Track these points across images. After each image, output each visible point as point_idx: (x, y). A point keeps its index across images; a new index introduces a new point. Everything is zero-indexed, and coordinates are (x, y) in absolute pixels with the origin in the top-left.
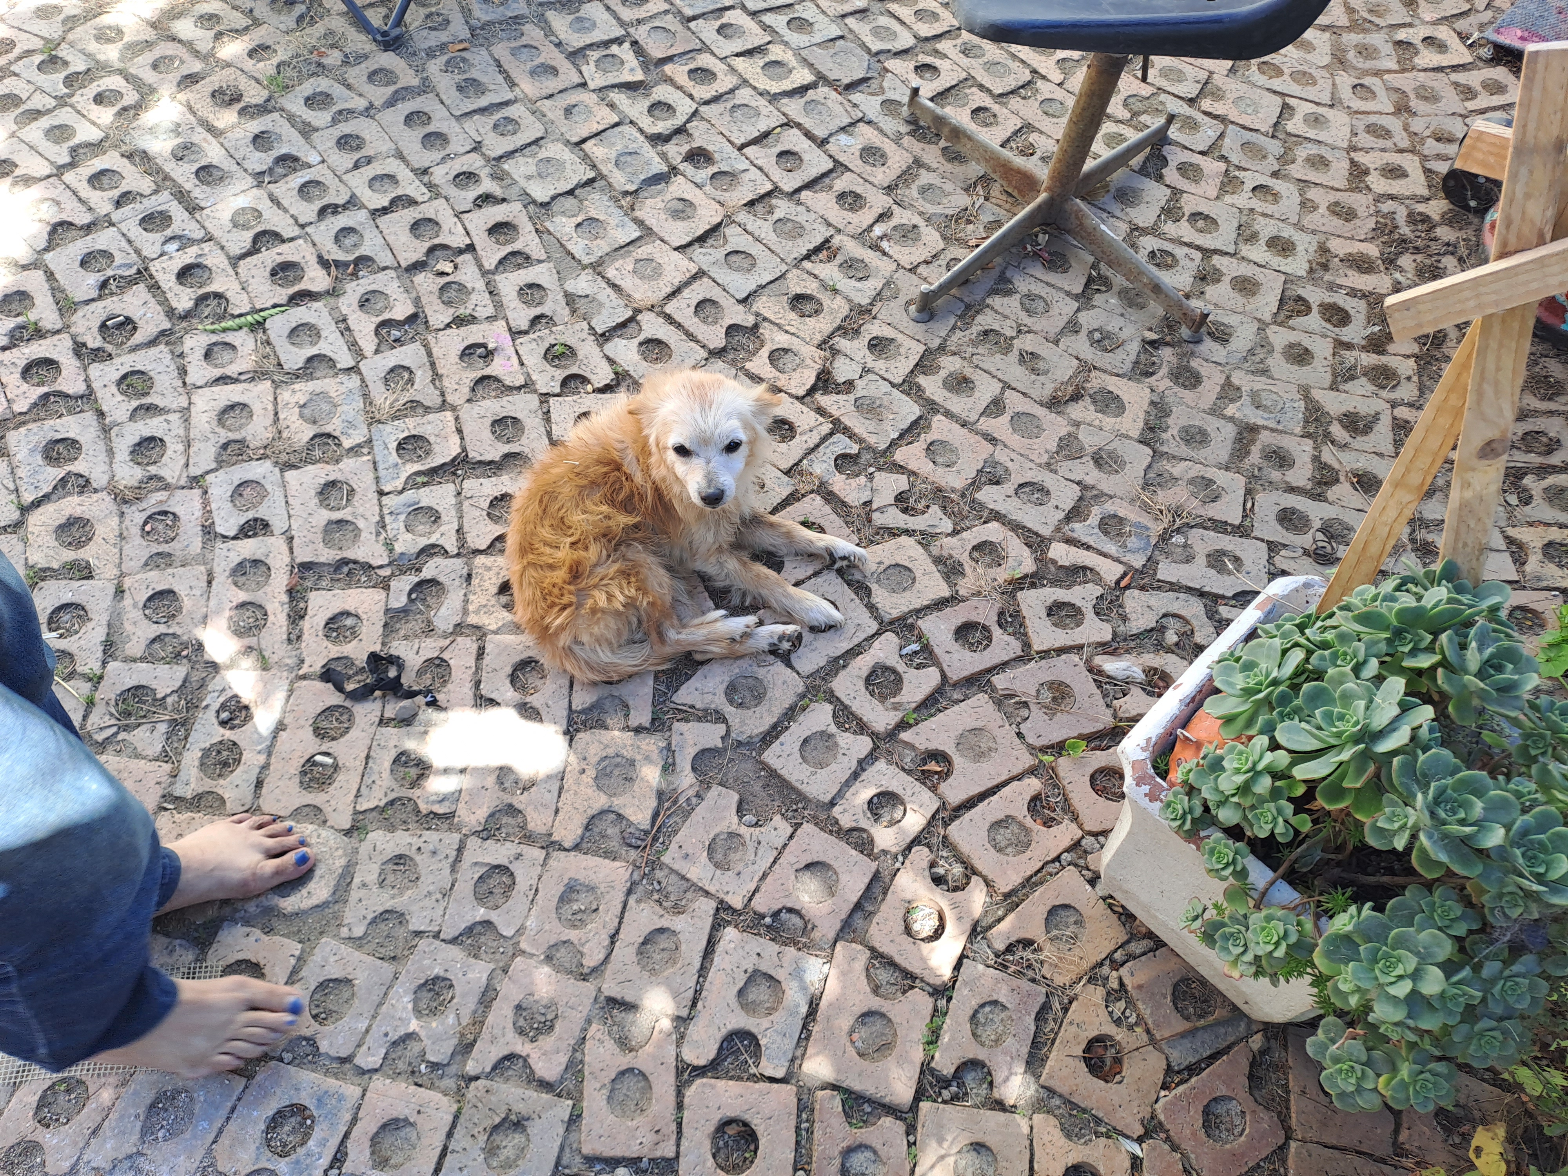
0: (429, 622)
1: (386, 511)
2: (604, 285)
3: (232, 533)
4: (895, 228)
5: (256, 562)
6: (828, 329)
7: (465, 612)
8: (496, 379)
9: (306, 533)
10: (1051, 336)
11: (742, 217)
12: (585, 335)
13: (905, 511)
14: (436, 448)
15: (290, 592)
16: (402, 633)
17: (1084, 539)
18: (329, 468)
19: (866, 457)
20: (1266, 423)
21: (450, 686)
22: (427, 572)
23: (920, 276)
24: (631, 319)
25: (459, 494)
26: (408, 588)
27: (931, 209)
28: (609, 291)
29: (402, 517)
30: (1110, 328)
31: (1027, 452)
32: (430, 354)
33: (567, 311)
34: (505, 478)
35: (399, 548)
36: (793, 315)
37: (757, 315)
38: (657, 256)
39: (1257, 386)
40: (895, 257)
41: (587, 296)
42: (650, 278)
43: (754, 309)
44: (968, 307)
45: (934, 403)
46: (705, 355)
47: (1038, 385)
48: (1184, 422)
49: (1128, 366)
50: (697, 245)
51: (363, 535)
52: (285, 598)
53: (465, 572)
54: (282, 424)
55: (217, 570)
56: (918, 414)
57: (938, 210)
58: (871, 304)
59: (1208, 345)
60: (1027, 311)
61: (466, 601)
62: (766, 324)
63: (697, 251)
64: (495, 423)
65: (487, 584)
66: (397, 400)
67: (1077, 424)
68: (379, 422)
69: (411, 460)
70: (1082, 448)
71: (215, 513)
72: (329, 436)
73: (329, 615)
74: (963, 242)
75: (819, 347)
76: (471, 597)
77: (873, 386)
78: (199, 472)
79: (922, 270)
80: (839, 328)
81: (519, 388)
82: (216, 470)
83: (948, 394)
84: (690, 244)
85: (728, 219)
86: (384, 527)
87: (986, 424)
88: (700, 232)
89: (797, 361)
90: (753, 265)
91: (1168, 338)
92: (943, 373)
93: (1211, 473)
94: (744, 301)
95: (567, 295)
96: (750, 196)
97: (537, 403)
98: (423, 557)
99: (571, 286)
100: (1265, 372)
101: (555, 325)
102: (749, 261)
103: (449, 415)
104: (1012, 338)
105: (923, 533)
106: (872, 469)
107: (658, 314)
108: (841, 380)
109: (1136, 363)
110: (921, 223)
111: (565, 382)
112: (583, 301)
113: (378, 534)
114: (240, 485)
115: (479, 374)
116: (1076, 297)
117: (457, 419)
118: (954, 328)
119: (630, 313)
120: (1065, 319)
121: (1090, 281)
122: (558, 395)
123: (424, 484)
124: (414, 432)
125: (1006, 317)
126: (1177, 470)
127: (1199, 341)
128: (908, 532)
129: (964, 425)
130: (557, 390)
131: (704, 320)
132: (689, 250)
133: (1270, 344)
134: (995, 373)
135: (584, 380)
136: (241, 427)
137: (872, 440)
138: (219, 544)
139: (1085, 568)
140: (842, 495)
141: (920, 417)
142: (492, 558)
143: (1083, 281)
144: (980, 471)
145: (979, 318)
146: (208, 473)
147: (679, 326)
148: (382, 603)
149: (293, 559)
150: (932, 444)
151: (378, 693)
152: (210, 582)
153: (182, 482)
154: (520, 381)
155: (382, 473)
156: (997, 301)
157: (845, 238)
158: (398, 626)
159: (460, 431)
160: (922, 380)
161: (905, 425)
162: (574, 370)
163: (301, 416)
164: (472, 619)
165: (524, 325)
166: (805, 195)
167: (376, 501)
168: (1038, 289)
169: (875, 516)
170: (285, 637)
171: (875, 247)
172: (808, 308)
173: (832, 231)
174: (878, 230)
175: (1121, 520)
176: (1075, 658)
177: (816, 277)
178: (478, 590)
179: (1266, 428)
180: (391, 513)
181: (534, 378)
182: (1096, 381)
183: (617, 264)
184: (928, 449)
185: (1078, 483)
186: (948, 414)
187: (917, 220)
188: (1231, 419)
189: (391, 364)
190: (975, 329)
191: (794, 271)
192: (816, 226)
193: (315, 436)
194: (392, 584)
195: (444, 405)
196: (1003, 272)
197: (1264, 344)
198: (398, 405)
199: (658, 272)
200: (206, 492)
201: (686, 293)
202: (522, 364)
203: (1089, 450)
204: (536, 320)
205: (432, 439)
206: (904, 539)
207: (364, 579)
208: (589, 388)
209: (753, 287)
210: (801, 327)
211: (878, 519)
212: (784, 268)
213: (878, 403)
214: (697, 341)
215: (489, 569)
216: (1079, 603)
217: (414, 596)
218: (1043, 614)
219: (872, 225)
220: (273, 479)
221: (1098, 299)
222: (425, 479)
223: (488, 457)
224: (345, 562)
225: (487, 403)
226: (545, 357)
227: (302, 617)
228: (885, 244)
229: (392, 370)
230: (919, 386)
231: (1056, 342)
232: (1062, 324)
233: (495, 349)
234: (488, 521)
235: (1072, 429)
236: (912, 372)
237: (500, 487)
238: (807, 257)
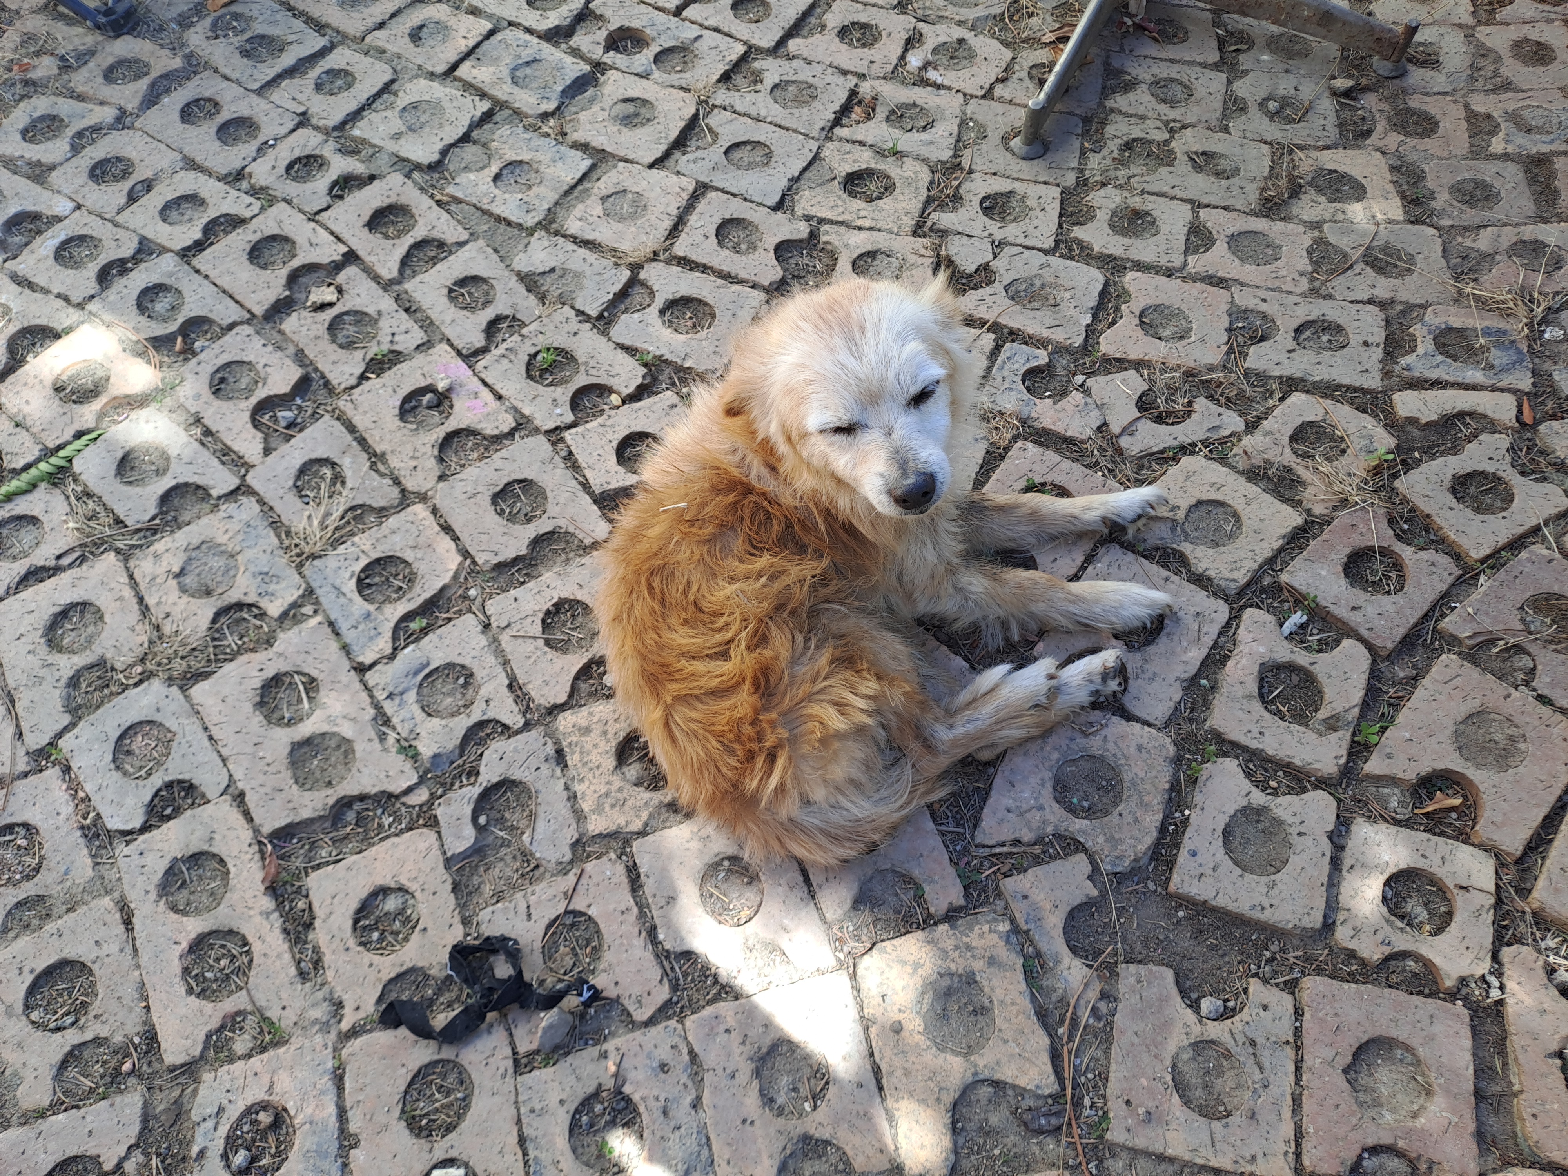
0: (525, 855)
1: (380, 695)
2: (571, 246)
3: (137, 823)
4: (935, 51)
5: (196, 859)
6: (915, 205)
7: (580, 816)
8: (469, 432)
9: (261, 778)
10: (1214, 123)
11: (722, 96)
12: (574, 323)
13: (1159, 419)
14: (420, 567)
15: (273, 889)
16: (487, 890)
17: (1433, 375)
18: (260, 657)
19: (1063, 363)
20: (1553, 147)
21: (608, 957)
22: (489, 774)
23: (1001, 100)
24: (632, 282)
25: (487, 626)
26: (468, 810)
27: (971, 14)
28: (582, 252)
29: (411, 696)
30: (1282, 92)
31: (1277, 284)
32: (351, 428)
33: (532, 300)
34: (548, 576)
35: (426, 749)
36: (857, 204)
37: (808, 218)
38: (628, 184)
39: (1511, 107)
40: (956, 86)
41: (553, 270)
42: (633, 216)
43: (799, 212)
44: (1086, 120)
45: (1111, 258)
46: (763, 296)
47: (1236, 191)
48: (1448, 179)
49: (1333, 133)
50: (677, 154)
51: (359, 747)
52: (268, 903)
53: (550, 749)
54: (157, 614)
55: (134, 897)
56: (1101, 279)
57: (980, 12)
58: (955, 156)
59: (1417, 75)
60: (1164, 101)
61: (573, 798)
62: (825, 228)
63: (682, 160)
64: (497, 498)
65: (594, 757)
66: (328, 514)
67: (1317, 225)
68: (313, 557)
69: (388, 600)
70: (1345, 256)
71: (96, 800)
72: (239, 606)
73: (354, 905)
74: (1034, 42)
75: (915, 233)
76: (579, 788)
77: (1018, 262)
78: (44, 740)
79: (998, 91)
80: (929, 201)
81: (511, 434)
82: (72, 726)
83: (1126, 241)
84: (667, 155)
85: (705, 105)
86: (387, 722)
87: (1198, 263)
88: (674, 134)
89: (895, 263)
90: (769, 155)
91: (1364, 81)
92: (1103, 216)
93: (1530, 232)
94: (779, 206)
95: (522, 277)
96: (721, 68)
97: (547, 446)
98: (472, 751)
99: (522, 263)
100: (1507, 86)
101: (524, 325)
102: (759, 153)
103: (419, 510)
104: (1167, 142)
105: (1206, 443)
106: (1079, 379)
107: (668, 262)
108: (971, 268)
109: (1341, 125)
110: (968, 35)
111: (575, 403)
112: (549, 279)
113: (382, 737)
114: (121, 737)
115: (439, 433)
116: (1216, 67)
117: (435, 511)
118: (1083, 153)
119: (627, 273)
120: (1220, 98)
121: (1221, 43)
122: (573, 425)
123: (425, 631)
124: (375, 555)
125: (1143, 118)
126: (1484, 241)
127: (1402, 74)
128: (1187, 449)
129: (1169, 273)
130: (570, 418)
131: (736, 249)
132: (670, 162)
133: (1490, 50)
134: (1172, 193)
135: (603, 390)
136: (89, 641)
137: (1058, 336)
138: (121, 848)
139: (1461, 415)
140: (1060, 428)
141: (1106, 284)
142: (584, 711)
143: (1214, 44)
144: (1229, 330)
145: (1110, 130)
146: (59, 735)
147: (704, 269)
148: (436, 852)
149: (256, 831)
150: (1141, 316)
151: (491, 1016)
152: (128, 922)
153: (22, 765)
154: (507, 422)
155: (349, 636)
156: (1120, 101)
157: (877, 83)
158: (476, 880)
159: (447, 529)
160: (1078, 232)
161: (1092, 300)
162: (581, 380)
163: (183, 589)
164: (596, 825)
165: (479, 340)
166: (793, 45)
167: (358, 686)
168: (1163, 71)
169: (1125, 442)
170: (293, 971)
171: (924, 82)
172: (872, 187)
173: (852, 81)
174: (914, 60)
175: (1461, 332)
176: (1539, 550)
177: (862, 143)
178: (584, 771)
179: (1557, 153)
180: (390, 696)
181: (527, 411)
182: (1306, 163)
183: (579, 210)
184: (1142, 323)
185: (1370, 302)
186: (1141, 266)
187: (959, 33)
188: (1506, 157)
189: (298, 463)
190: (1113, 146)
191: (830, 144)
192: (829, 79)
193: (218, 615)
194: (439, 812)
195: (406, 498)
196: (1107, 64)
197: (1484, 52)
198: (333, 521)
199: (639, 206)
200: (67, 769)
201: (693, 219)
202: (499, 397)
203: (1356, 254)
204: (492, 328)
205: (408, 556)
206: (1186, 461)
207: (387, 820)
208: (615, 399)
209: (784, 183)
210: (876, 215)
211: (1132, 445)
212: (814, 145)
213: (1038, 283)
214: (742, 282)
215: (587, 731)
216: (1490, 467)
217: (482, 820)
218: (1452, 502)
219: (903, 57)
220: (173, 707)
221: (1245, 61)
222: (424, 622)
223: (509, 554)
224: (345, 803)
225: (471, 473)
226: (530, 377)
227: (309, 925)
228: (932, 75)
229: (302, 471)
230: (1079, 242)
231: (1226, 130)
232: (1218, 105)
233: (450, 389)
234: (551, 654)
235: (1316, 233)
236: (1060, 226)
237: (548, 593)
238: (837, 122)
